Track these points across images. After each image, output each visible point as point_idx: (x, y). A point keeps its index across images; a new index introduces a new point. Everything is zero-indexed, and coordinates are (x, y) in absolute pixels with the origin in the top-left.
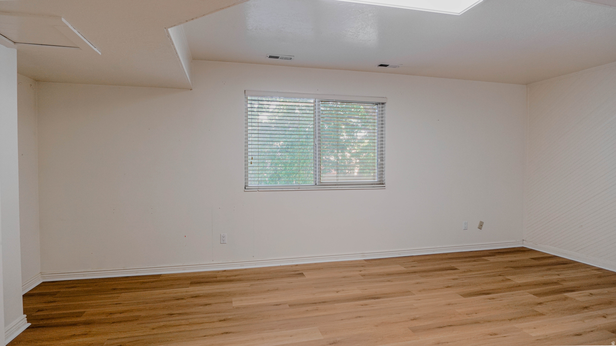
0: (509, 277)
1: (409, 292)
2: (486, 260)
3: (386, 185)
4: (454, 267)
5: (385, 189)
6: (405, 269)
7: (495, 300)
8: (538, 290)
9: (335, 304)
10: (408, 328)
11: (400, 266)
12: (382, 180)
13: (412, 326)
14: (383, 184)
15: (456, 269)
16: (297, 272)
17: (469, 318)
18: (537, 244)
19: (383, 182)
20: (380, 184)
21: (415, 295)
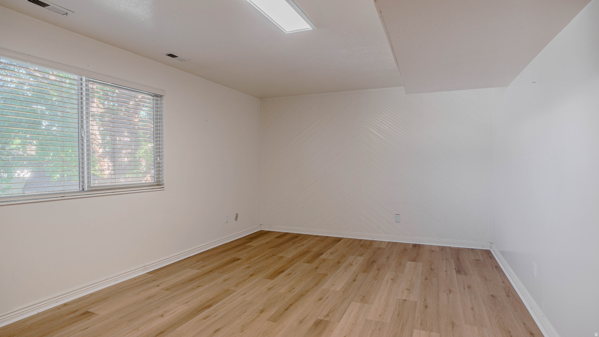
0: (280, 255)
1: (228, 290)
2: (251, 246)
3: (165, 186)
4: (235, 258)
5: (164, 190)
6: (198, 271)
7: (292, 274)
8: (305, 258)
9: (177, 329)
10: (267, 320)
11: (190, 269)
12: (159, 180)
13: (268, 317)
14: (160, 185)
15: (238, 259)
16: (77, 313)
17: (294, 294)
18: (272, 226)
19: (161, 183)
20: (157, 185)
21: (235, 291)
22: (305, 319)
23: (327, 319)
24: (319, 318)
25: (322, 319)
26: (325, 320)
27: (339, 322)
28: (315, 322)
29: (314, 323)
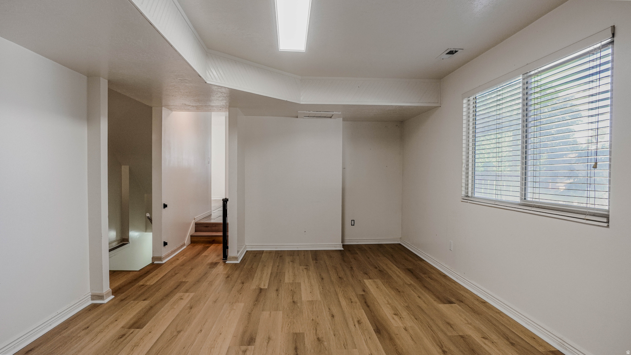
22: (267, 343)
23: (243, 348)
24: (253, 347)
25: (249, 346)
26: (245, 346)
27: (229, 347)
28: (255, 342)
29: (255, 340)
